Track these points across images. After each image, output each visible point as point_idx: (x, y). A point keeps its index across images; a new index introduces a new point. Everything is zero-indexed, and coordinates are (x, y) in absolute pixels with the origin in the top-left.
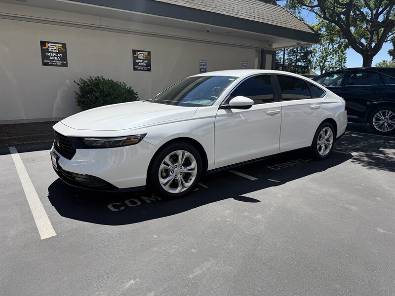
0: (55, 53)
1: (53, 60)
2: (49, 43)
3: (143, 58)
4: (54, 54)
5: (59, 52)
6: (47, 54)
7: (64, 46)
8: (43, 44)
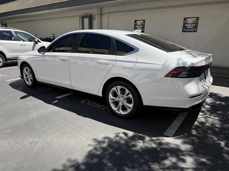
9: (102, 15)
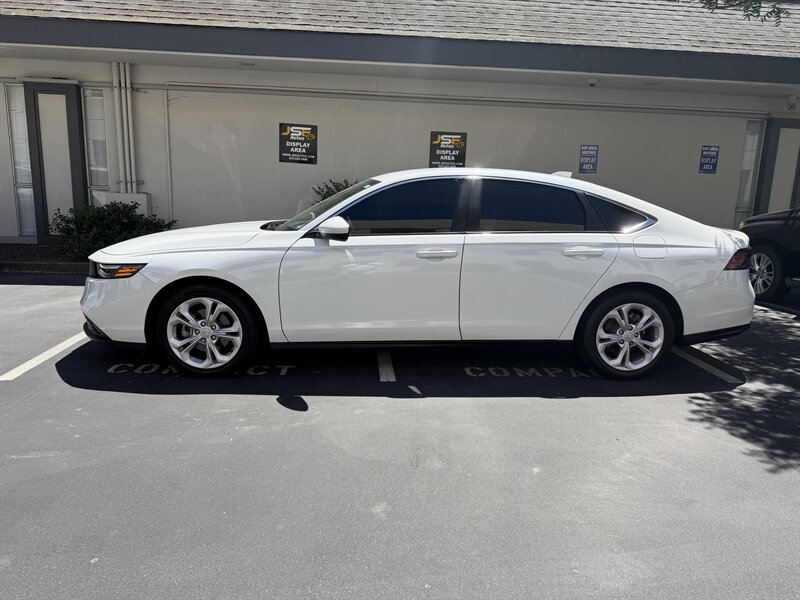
0: (299, 141)
1: (296, 153)
2: (292, 125)
3: (450, 147)
4: (298, 144)
5: (306, 141)
6: (288, 144)
7: (314, 129)
8: (283, 127)
9: (138, 90)
